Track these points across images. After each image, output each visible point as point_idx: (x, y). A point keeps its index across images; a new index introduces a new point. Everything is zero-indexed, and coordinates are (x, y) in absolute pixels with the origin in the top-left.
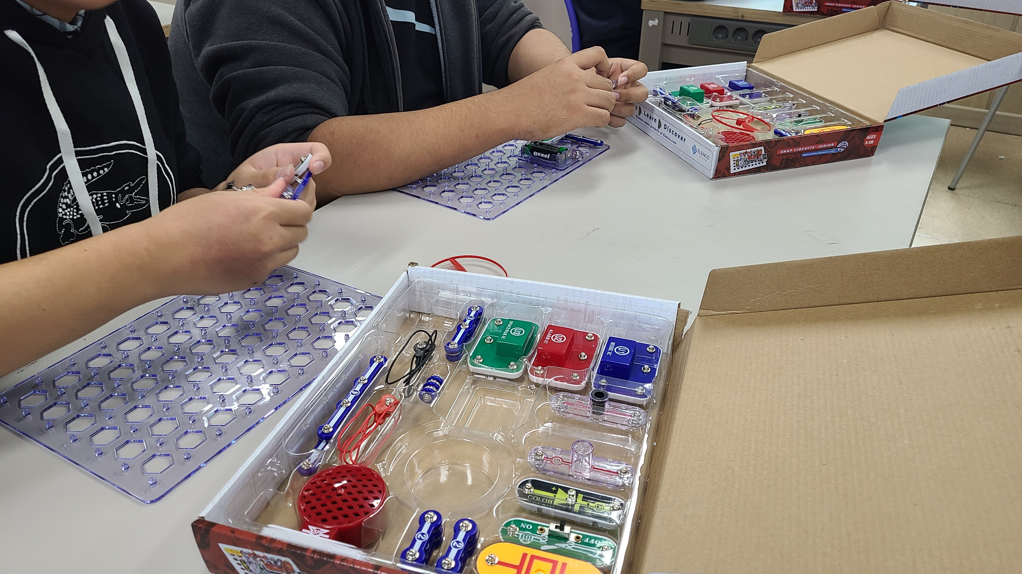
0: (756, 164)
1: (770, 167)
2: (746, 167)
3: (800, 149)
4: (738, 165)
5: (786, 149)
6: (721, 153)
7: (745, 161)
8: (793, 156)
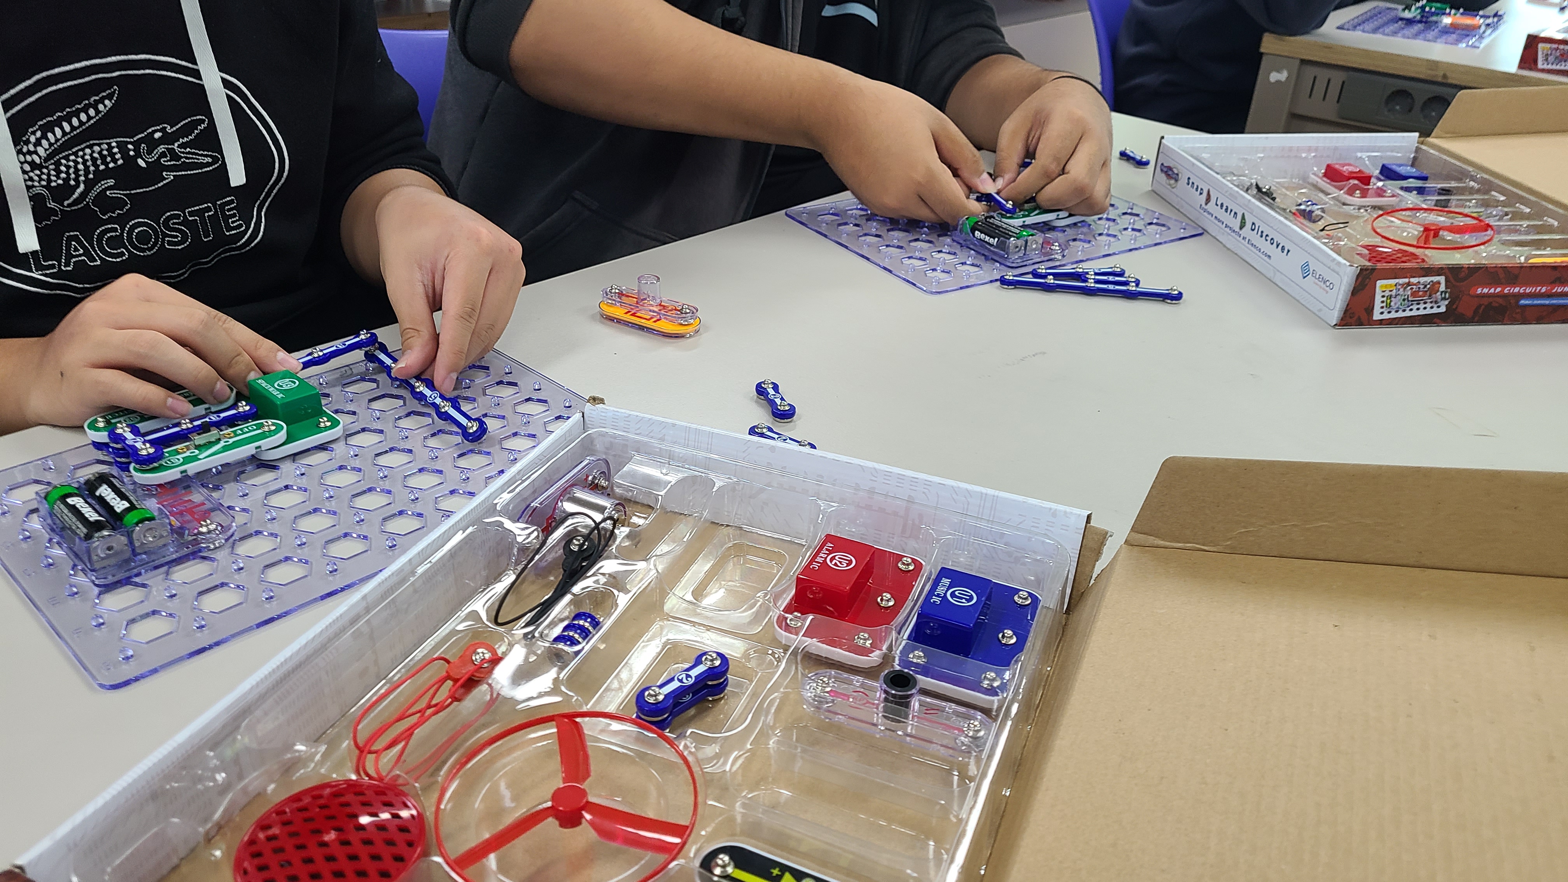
0: (1425, 308)
1: (1452, 317)
2: (1404, 311)
3: (1517, 290)
4: (1389, 306)
5: (1489, 285)
6: (1360, 279)
7: (1404, 300)
8: (1500, 301)
